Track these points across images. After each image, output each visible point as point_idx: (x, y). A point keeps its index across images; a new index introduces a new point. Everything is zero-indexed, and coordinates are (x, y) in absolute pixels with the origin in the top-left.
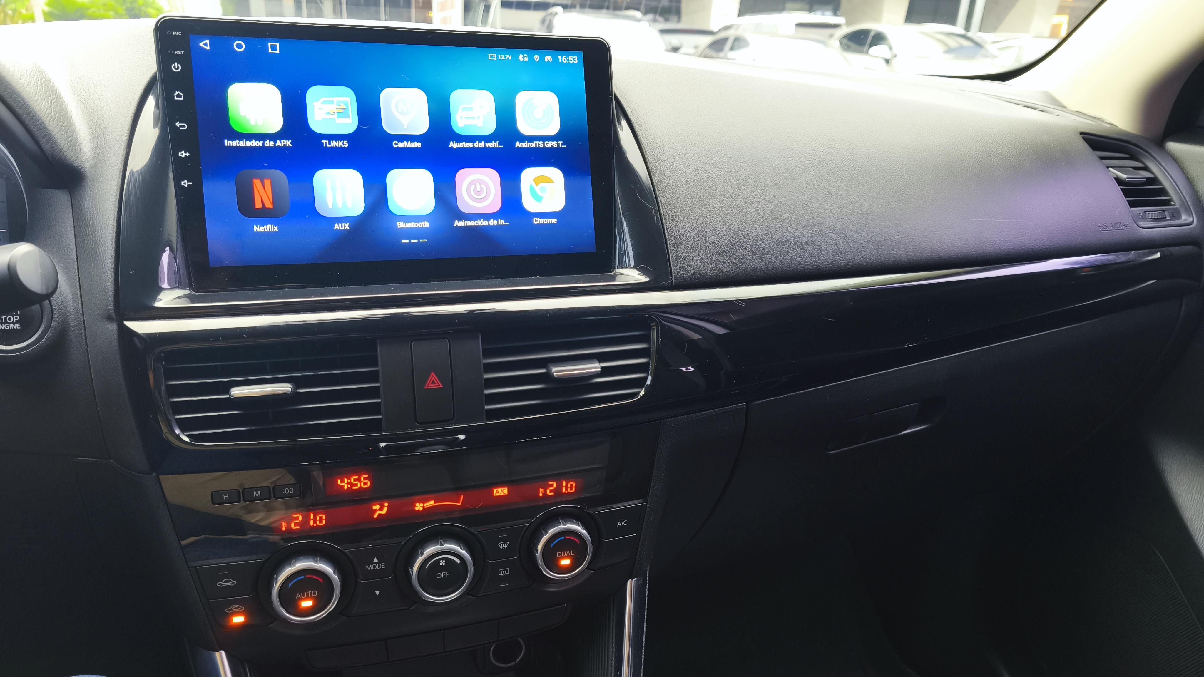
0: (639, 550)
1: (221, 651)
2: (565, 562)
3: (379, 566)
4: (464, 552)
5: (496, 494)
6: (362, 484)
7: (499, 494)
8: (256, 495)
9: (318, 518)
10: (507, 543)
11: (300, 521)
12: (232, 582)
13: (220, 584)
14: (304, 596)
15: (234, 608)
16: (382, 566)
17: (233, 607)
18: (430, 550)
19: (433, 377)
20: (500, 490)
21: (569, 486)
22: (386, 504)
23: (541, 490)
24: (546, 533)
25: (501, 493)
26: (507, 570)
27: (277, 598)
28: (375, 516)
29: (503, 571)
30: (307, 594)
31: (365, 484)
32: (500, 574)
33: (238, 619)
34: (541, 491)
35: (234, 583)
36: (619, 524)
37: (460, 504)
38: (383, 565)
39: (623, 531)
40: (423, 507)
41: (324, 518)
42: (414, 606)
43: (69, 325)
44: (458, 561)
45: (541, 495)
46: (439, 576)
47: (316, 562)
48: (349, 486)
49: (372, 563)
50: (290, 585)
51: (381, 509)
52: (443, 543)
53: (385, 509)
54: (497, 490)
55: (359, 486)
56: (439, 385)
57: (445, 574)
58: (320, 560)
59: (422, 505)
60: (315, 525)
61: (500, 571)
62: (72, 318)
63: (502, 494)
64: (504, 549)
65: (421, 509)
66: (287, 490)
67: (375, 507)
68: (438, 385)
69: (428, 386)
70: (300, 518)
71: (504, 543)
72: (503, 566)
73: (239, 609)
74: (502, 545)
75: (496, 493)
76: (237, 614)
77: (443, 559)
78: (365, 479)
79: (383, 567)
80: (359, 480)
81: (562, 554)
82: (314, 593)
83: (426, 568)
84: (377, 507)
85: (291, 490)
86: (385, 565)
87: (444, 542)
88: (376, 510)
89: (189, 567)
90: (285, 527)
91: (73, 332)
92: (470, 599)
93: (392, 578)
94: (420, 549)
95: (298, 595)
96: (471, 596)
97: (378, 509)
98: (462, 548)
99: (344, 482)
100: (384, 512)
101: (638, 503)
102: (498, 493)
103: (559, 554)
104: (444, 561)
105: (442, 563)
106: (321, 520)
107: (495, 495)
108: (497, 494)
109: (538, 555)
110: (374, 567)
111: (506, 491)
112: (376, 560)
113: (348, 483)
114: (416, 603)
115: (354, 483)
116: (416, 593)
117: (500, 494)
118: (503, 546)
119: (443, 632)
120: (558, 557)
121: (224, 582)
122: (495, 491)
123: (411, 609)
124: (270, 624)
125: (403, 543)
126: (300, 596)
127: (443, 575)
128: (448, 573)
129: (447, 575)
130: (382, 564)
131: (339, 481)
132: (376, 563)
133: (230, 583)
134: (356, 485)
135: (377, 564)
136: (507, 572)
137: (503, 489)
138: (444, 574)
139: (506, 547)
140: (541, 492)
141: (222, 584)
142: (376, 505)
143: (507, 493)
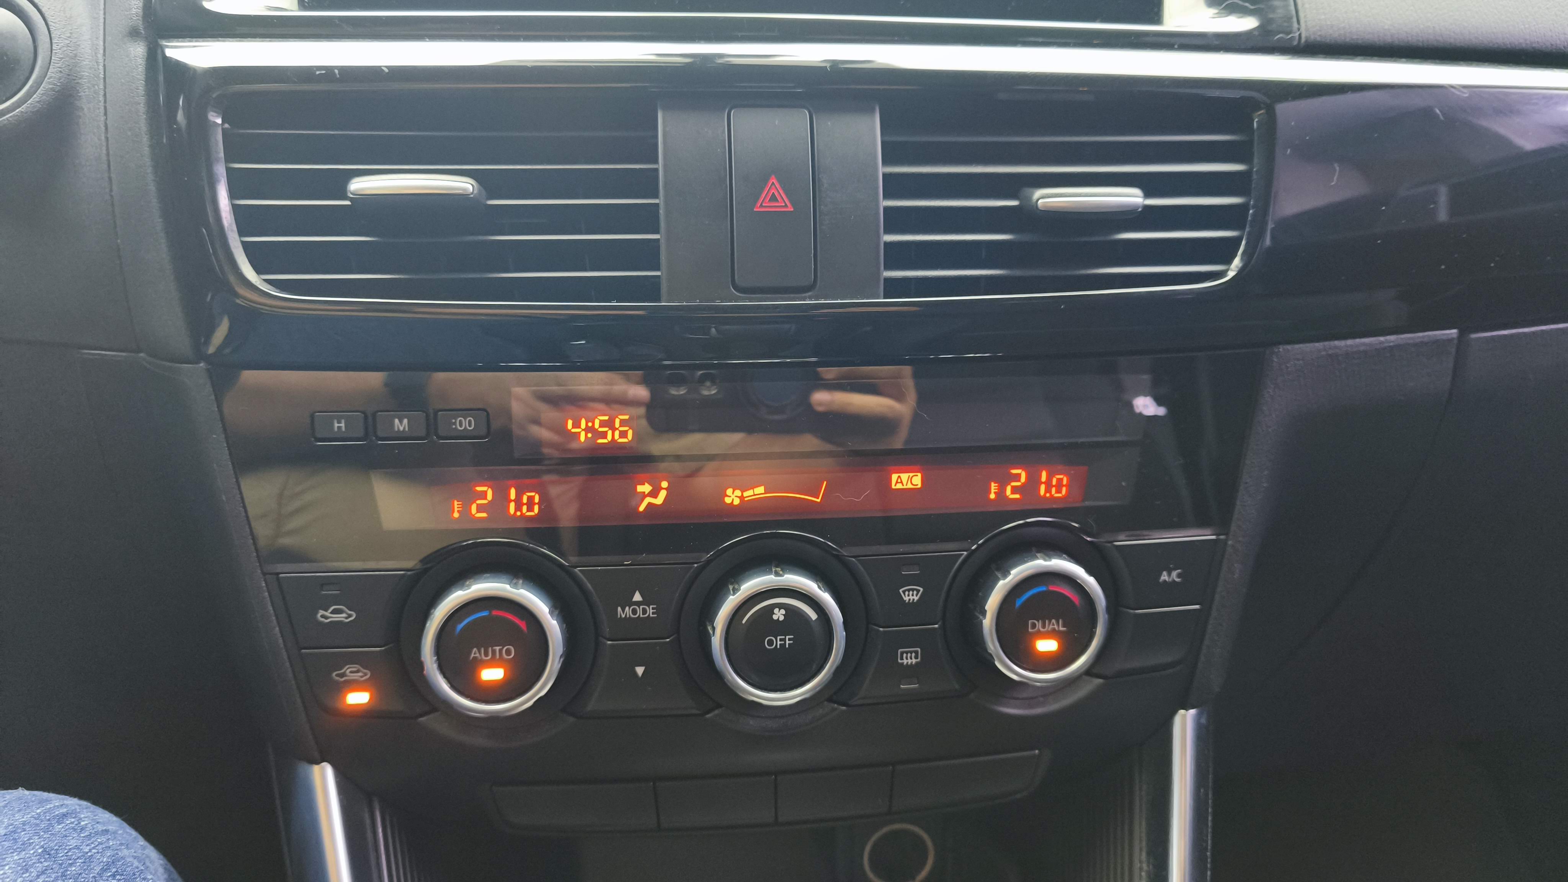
0: (1207, 642)
1: (324, 764)
2: (1047, 646)
3: (644, 611)
4: (827, 598)
5: (895, 485)
6: (617, 433)
7: (903, 485)
8: (398, 428)
9: (525, 500)
10: (918, 591)
11: (489, 502)
12: (347, 613)
13: (322, 616)
14: (486, 655)
15: (351, 672)
16: (650, 611)
17: (348, 670)
18: (751, 585)
19: (773, 186)
20: (905, 477)
21: (1054, 482)
22: (665, 484)
23: (993, 484)
24: (1006, 574)
25: (906, 485)
26: (916, 652)
27: (433, 655)
28: (641, 509)
29: (907, 653)
30: (494, 652)
31: (623, 434)
32: (902, 659)
33: (358, 698)
34: (993, 488)
35: (350, 616)
36: (1164, 577)
37: (819, 500)
38: (653, 609)
39: (1171, 593)
40: (741, 498)
41: (537, 499)
42: (716, 712)
43: (80, 78)
44: (813, 616)
45: (992, 496)
46: (770, 643)
47: (515, 586)
48: (590, 435)
49: (631, 603)
50: (460, 627)
51: (654, 494)
52: (781, 572)
53: (663, 494)
54: (899, 477)
55: (609, 437)
56: (786, 206)
57: (784, 640)
58: (523, 583)
59: (738, 493)
60: (519, 513)
61: (902, 653)
62: (86, 65)
63: (910, 486)
64: (912, 604)
65: (737, 502)
66: (461, 422)
67: (640, 488)
68: (785, 204)
69: (763, 205)
70: (490, 496)
71: (913, 590)
72: (909, 641)
73: (360, 674)
74: (907, 593)
75: (897, 482)
76: (356, 686)
77: (780, 606)
78: (623, 423)
79: (653, 613)
80: (610, 424)
81: (1039, 625)
82: (508, 652)
83: (744, 622)
84: (646, 488)
85: (470, 422)
86: (657, 611)
87: (782, 570)
88: (644, 496)
89: (264, 574)
90: (458, 511)
91: (85, 92)
92: (834, 709)
93: (669, 641)
94: (732, 584)
95: (474, 653)
96: (837, 704)
97: (646, 493)
98: (823, 589)
99: (579, 427)
100: (659, 500)
101: (1206, 535)
102: (901, 482)
103: (1034, 626)
104: (783, 611)
105: (779, 615)
106: (530, 504)
107: (893, 487)
108: (899, 486)
109: (988, 622)
110: (634, 612)
111: (917, 480)
112: (637, 597)
113: (587, 430)
114: (719, 706)
115: (601, 429)
116: (719, 676)
117: (905, 487)
118: (911, 596)
119: (776, 779)
120: (1030, 630)
121: (331, 613)
122: (894, 477)
123: (708, 716)
124: (421, 716)
125: (696, 565)
126: (478, 655)
127: (779, 643)
128: (789, 640)
129: (787, 642)
130: (651, 607)
131: (570, 423)
132: (638, 604)
133: (345, 616)
134: (604, 435)
135: (641, 607)
136: (916, 658)
137: (911, 475)
138: (781, 640)
139: (916, 598)
140: (993, 491)
141: (326, 618)
142: (644, 484)
143: (919, 486)
